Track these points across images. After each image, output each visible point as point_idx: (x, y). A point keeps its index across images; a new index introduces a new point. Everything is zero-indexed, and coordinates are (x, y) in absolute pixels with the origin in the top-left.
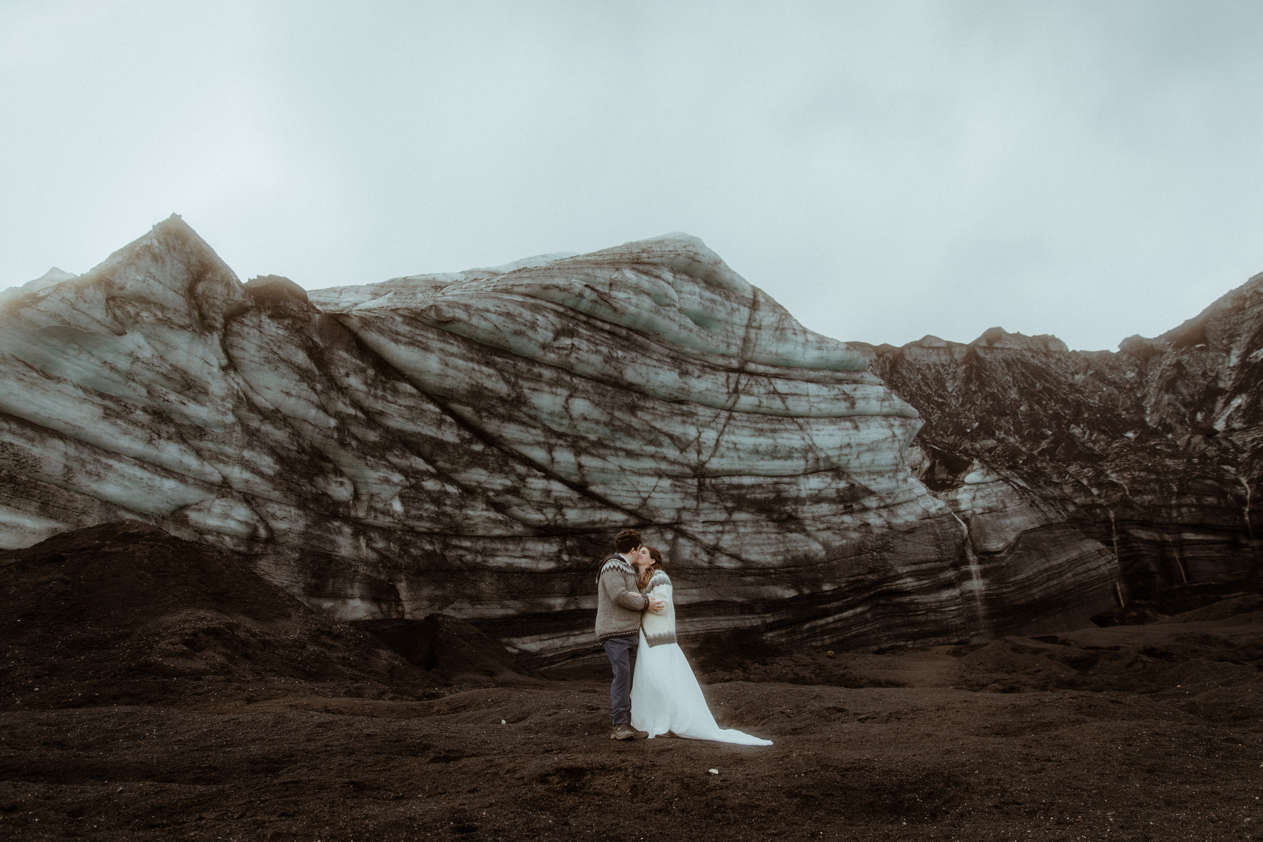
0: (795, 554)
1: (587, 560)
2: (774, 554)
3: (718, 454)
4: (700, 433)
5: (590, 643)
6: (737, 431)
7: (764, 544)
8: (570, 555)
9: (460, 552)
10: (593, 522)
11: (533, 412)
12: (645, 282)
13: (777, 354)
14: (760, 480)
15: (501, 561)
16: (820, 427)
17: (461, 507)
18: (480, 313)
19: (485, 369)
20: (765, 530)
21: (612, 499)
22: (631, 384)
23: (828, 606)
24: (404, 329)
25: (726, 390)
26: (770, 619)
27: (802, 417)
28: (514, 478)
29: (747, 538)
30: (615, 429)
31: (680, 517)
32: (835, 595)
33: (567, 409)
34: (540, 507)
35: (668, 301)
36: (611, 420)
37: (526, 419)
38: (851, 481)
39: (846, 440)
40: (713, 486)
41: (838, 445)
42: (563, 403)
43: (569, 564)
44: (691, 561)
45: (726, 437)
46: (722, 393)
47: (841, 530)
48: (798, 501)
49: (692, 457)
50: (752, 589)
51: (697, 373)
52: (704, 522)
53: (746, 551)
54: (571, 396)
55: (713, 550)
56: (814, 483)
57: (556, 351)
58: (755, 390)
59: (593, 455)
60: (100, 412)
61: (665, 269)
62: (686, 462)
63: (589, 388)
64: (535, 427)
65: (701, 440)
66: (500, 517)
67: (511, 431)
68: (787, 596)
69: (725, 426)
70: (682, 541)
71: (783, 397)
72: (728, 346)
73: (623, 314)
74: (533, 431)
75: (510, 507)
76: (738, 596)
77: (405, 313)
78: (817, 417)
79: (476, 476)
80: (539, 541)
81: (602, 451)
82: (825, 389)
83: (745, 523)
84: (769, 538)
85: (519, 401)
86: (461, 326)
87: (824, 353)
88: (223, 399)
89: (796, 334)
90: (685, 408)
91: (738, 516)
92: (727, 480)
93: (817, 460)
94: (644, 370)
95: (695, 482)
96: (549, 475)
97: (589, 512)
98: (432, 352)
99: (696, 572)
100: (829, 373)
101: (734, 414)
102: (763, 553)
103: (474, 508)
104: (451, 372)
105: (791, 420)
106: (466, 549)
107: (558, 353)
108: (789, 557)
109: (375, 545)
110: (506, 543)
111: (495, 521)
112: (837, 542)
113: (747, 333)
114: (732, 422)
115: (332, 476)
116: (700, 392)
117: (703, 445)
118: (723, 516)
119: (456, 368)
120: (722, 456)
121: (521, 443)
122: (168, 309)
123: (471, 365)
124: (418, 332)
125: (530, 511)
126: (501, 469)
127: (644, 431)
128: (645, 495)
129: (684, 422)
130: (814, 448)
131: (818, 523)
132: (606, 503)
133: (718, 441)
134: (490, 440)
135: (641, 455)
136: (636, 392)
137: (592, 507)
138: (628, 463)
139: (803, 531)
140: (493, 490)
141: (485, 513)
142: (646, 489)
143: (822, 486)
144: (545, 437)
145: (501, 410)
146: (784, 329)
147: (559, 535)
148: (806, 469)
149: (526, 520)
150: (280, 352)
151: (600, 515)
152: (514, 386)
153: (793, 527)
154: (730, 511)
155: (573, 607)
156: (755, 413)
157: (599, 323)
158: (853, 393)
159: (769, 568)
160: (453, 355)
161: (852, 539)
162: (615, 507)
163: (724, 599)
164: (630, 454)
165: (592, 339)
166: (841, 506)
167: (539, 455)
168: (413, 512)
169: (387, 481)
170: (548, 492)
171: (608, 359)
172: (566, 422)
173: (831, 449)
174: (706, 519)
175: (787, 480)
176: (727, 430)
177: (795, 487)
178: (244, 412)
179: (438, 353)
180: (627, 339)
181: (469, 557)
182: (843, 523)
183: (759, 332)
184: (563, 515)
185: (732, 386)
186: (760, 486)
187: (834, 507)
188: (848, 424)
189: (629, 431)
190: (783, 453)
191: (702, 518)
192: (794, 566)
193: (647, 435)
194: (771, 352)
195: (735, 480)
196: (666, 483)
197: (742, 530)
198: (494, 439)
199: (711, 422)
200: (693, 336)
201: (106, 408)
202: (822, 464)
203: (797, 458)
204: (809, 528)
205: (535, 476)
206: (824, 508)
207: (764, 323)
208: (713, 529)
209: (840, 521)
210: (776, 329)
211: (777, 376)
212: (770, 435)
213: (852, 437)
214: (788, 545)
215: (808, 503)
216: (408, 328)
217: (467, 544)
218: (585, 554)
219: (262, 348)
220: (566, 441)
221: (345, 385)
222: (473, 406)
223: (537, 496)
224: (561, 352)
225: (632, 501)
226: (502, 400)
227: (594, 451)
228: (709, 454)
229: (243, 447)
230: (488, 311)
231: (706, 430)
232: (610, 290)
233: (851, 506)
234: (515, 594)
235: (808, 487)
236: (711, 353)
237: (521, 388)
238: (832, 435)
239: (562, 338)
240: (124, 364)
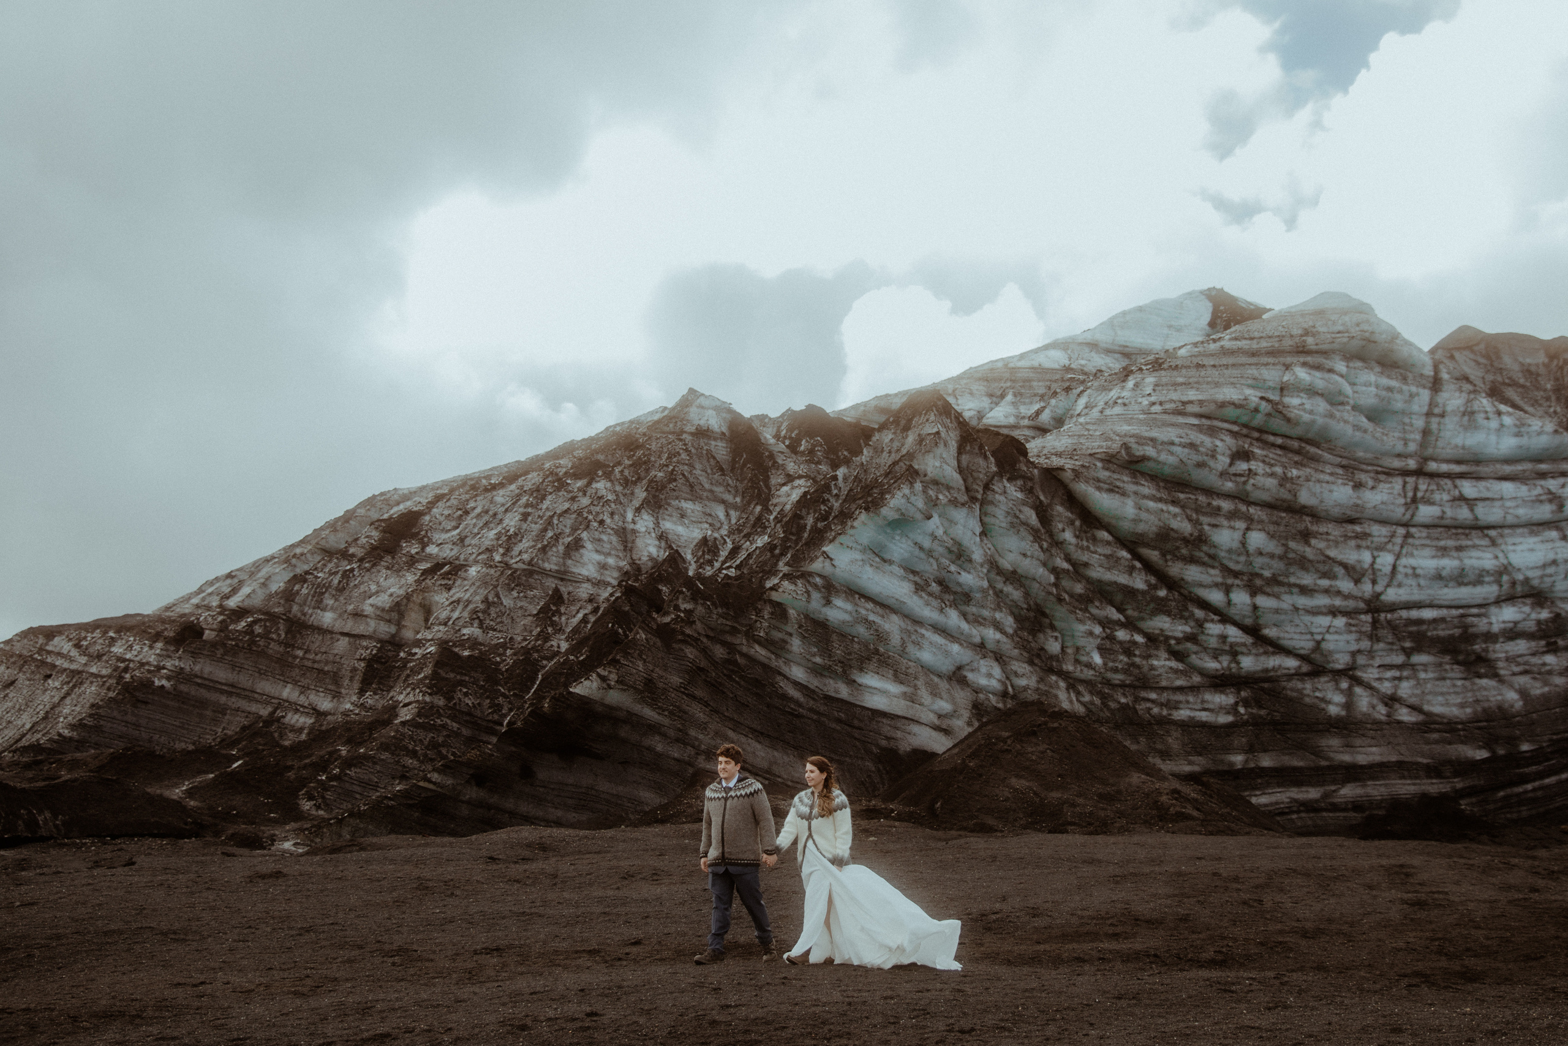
0: (1486, 705)
1: (1263, 712)
2: (1462, 706)
3: (1395, 583)
4: (1374, 558)
5: (1271, 804)
6: (1415, 552)
7: (1449, 693)
8: (1245, 707)
9: (1149, 705)
10: (1267, 670)
11: (1212, 551)
12: (1318, 379)
13: (1463, 448)
14: (1443, 612)
15: (1183, 714)
16: (1517, 540)
17: (1148, 657)
18: (1166, 447)
19: (1172, 509)
20: (1450, 675)
21: (1285, 643)
22: (1304, 507)
23: (1526, 770)
24: (1104, 474)
25: (1402, 501)
26: (1459, 784)
27: (1493, 527)
28: (1192, 624)
29: (1429, 686)
30: (1290, 563)
31: (1354, 661)
32: (1535, 757)
33: (1243, 544)
34: (1216, 655)
35: (1341, 398)
36: (1286, 552)
37: (1206, 559)
38: (1558, 611)
39: (1551, 556)
40: (1389, 622)
41: (1540, 563)
42: (1241, 538)
43: (1246, 717)
44: (1369, 715)
45: (1404, 561)
46: (1399, 506)
47: (1543, 674)
48: (1490, 637)
49: (1367, 588)
50: (1438, 749)
51: (1371, 483)
52: (1379, 666)
53: (1429, 702)
54: (1248, 529)
55: (1391, 700)
56: (1509, 614)
57: (1233, 478)
58: (1437, 497)
59: (1268, 595)
60: (912, 587)
61: (1337, 358)
62: (1360, 595)
63: (1264, 517)
64: (1213, 567)
65: (1376, 566)
66: (1180, 666)
67: (1192, 573)
68: (1478, 758)
69: (1402, 547)
70: (1358, 690)
71: (1470, 503)
72: (1406, 444)
73: (1297, 424)
74: (1212, 572)
75: (1188, 656)
76: (1423, 756)
77: (1103, 456)
78: (1513, 526)
79: (1162, 623)
80: (1216, 692)
81: (1276, 589)
82: (1524, 488)
83: (1425, 666)
84: (1454, 686)
85: (1200, 540)
86: (1151, 464)
87: (1524, 441)
88: (982, 566)
89: (1488, 419)
90: (1358, 528)
91: (1419, 658)
92: (1404, 614)
93: (1514, 583)
94: (1317, 488)
95: (1368, 618)
96: (1225, 619)
97: (1263, 658)
98: (1129, 496)
99: (1374, 727)
100: (1528, 466)
101: (1413, 530)
102: (1447, 704)
103: (1157, 657)
104: (1144, 515)
105: (1480, 534)
106: (1153, 701)
107: (1236, 482)
108: (1479, 709)
109: (1082, 699)
110: (1186, 694)
111: (1176, 671)
112: (1538, 689)
113: (1428, 423)
114: (1410, 540)
115: (1049, 631)
116: (1374, 507)
117: (1379, 573)
118: (1399, 659)
119: (1148, 510)
120: (1400, 585)
121: (1201, 585)
122: (953, 488)
123: (1160, 505)
124: (1116, 476)
125: (1207, 658)
126: (1181, 615)
127: (1318, 562)
128: (1319, 637)
129: (1359, 547)
130: (1510, 568)
131: (1512, 665)
132: (1278, 648)
133: (1394, 567)
134: (1172, 584)
135: (1315, 591)
136: (1307, 515)
137: (1266, 653)
138: (1303, 601)
139: (1495, 676)
140: (1175, 638)
141: (1167, 663)
142: (1319, 630)
143: (1518, 617)
144: (1224, 577)
145: (1184, 551)
146: (1473, 413)
147: (1233, 685)
148: (1499, 596)
149: (1203, 669)
150: (1021, 516)
151: (1274, 661)
152: (1196, 523)
153: (1483, 671)
154: (1408, 653)
155: (1252, 765)
156: (1435, 526)
157: (1271, 438)
158: (1560, 491)
159: (1456, 723)
160: (1145, 497)
161: (1556, 686)
162: (1288, 652)
163: (1406, 760)
164: (1304, 590)
165: (1267, 460)
166: (1543, 643)
167: (1216, 597)
168: (1111, 664)
169: (1091, 634)
170: (1223, 638)
171: (1284, 480)
172: (1242, 559)
173: (1532, 568)
174: (1381, 663)
175: (1475, 611)
176: (1404, 551)
177: (1485, 620)
178: (993, 575)
179: (1133, 497)
180: (1298, 452)
181: (1156, 710)
182: (1544, 664)
183: (1442, 420)
184: (1238, 663)
185: (1410, 494)
186: (1443, 620)
187: (1533, 644)
188: (1554, 534)
189: (1303, 563)
190: (1472, 577)
191: (1377, 662)
192: (1487, 721)
193: (1321, 567)
194: (1456, 446)
195: (1414, 614)
196: (1340, 622)
197: (1422, 675)
198: (1175, 582)
199: (1387, 543)
200: (1368, 437)
201: (916, 583)
202: (1519, 588)
203: (1489, 583)
204: (1502, 672)
205: (1212, 621)
206: (1521, 646)
207: (1449, 409)
208: (1389, 674)
209: (1540, 662)
210: (1464, 414)
211: (1462, 476)
212: (1455, 554)
213: (1559, 550)
214: (1478, 694)
215: (1501, 640)
216: (1107, 473)
217: (1153, 696)
218: (1261, 707)
219: (1008, 513)
220: (1242, 580)
221: (1061, 539)
222: (1160, 550)
223: (1213, 643)
224: (1238, 479)
225: (1304, 644)
226: (1186, 541)
227: (1268, 590)
228: (1385, 583)
229: (995, 610)
230: (1172, 443)
231: (1381, 554)
232: (1282, 396)
233: (1556, 643)
234: (1200, 750)
235: (1501, 619)
236: (1386, 454)
237: (1201, 524)
238: (1532, 550)
239: (1238, 463)
240: (927, 543)
